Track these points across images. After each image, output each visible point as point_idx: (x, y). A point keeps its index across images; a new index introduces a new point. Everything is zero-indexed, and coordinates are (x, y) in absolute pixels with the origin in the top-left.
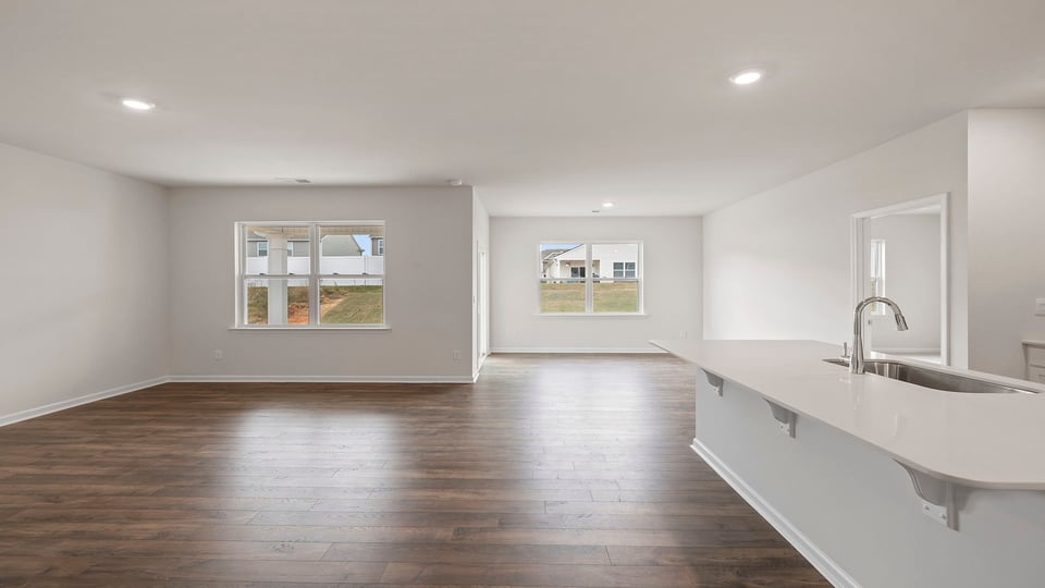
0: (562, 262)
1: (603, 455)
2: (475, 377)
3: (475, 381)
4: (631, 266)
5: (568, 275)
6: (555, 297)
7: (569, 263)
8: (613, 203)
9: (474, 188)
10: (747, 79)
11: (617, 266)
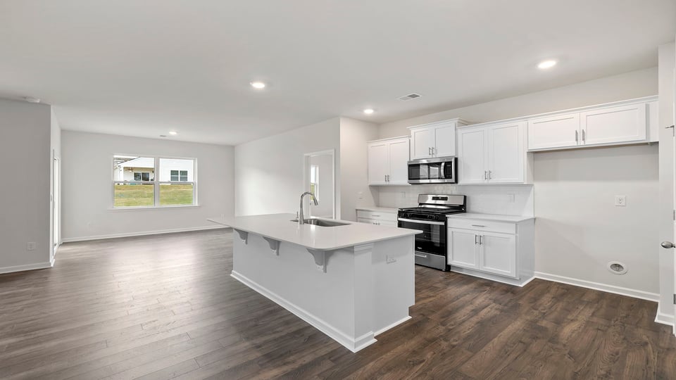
0: (124, 168)
1: (178, 291)
2: (52, 262)
3: (52, 265)
4: (184, 173)
5: (131, 178)
6: (121, 196)
7: (132, 169)
8: (177, 132)
9: (52, 107)
10: (259, 85)
11: (174, 173)
